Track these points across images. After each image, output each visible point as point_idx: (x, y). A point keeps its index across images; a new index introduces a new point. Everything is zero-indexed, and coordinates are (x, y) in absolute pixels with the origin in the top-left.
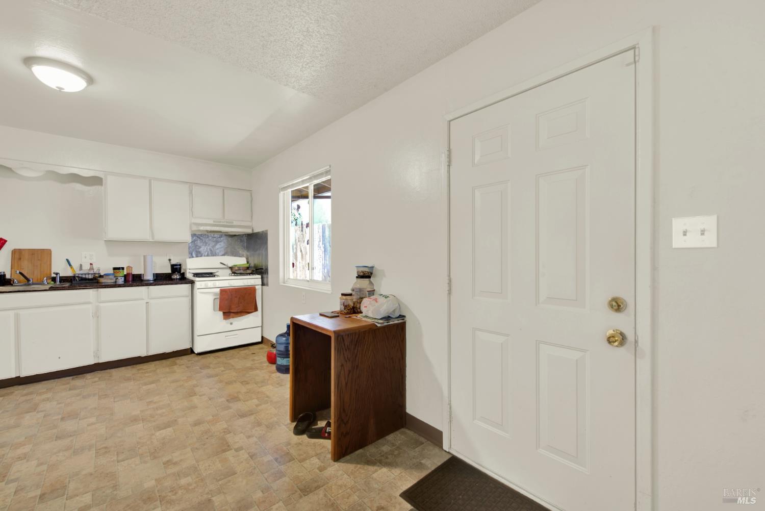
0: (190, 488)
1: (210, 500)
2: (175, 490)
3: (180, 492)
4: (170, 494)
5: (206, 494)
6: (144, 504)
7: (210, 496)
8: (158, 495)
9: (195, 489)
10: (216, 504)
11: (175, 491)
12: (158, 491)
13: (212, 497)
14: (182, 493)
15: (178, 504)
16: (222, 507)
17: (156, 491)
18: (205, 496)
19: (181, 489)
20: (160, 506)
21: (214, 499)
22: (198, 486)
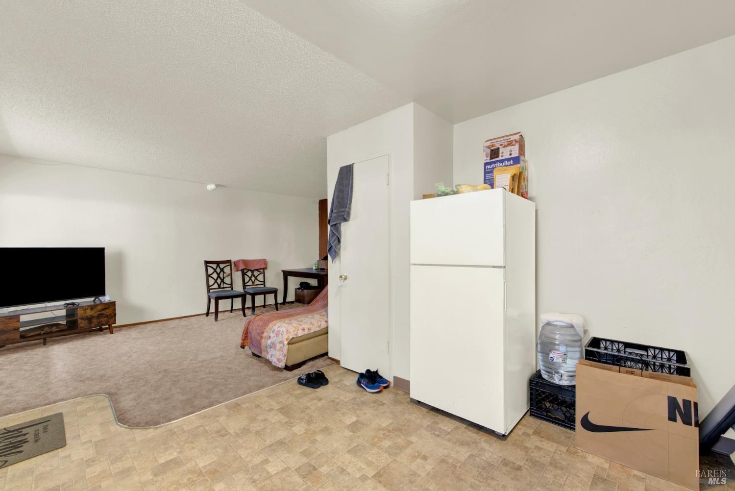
0: (175, 486)
1: (155, 476)
2: (191, 483)
3: (185, 481)
4: (195, 479)
5: (158, 481)
6: (216, 469)
7: (155, 479)
8: (206, 477)
9: (171, 485)
10: (149, 473)
11: (191, 481)
12: (208, 481)
13: (152, 479)
14: (183, 480)
15: (185, 471)
16: (144, 471)
17: (209, 480)
18: (159, 479)
19: (184, 483)
20: (201, 469)
21: (151, 477)
22: (167, 488)
